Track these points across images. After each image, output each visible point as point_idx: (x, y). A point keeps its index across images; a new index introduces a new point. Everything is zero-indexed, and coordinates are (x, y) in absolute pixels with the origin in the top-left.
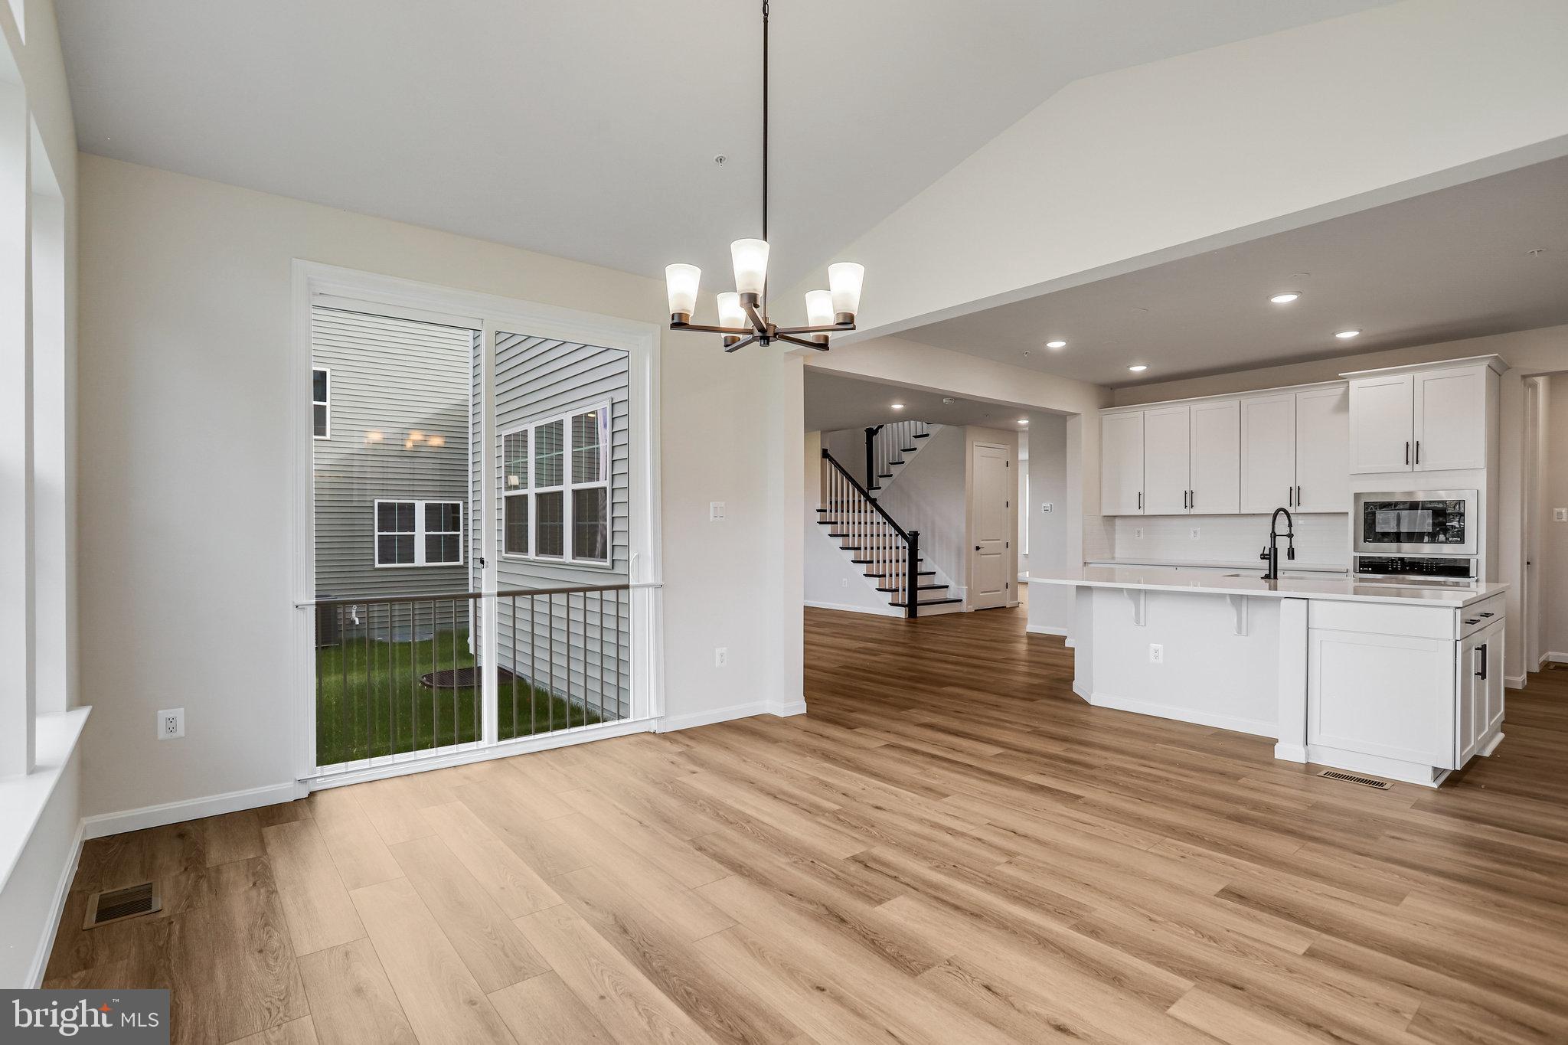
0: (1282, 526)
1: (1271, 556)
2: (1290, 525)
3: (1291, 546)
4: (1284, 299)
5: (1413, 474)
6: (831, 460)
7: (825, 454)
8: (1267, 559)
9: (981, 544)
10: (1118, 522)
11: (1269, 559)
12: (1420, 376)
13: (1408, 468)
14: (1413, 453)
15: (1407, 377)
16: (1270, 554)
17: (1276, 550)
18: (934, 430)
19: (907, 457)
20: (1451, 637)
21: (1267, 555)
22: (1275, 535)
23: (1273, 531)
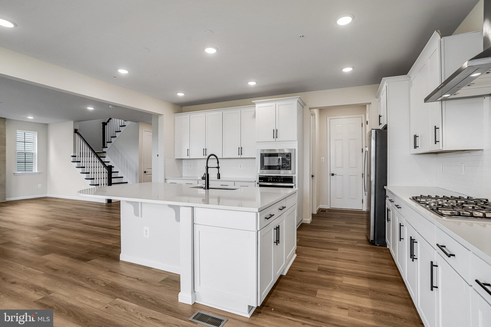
0: (212, 163)
1: (206, 178)
2: (218, 163)
3: (219, 173)
4: (210, 51)
5: (276, 142)
6: (79, 134)
7: (76, 131)
8: (204, 179)
9: (146, 170)
10: (183, 161)
11: (205, 179)
12: (278, 103)
13: (274, 140)
14: (275, 134)
15: (273, 104)
16: (205, 177)
17: (208, 175)
18: (127, 123)
19: (118, 134)
20: (255, 230)
21: (204, 177)
22: (208, 167)
23: (207, 166)
